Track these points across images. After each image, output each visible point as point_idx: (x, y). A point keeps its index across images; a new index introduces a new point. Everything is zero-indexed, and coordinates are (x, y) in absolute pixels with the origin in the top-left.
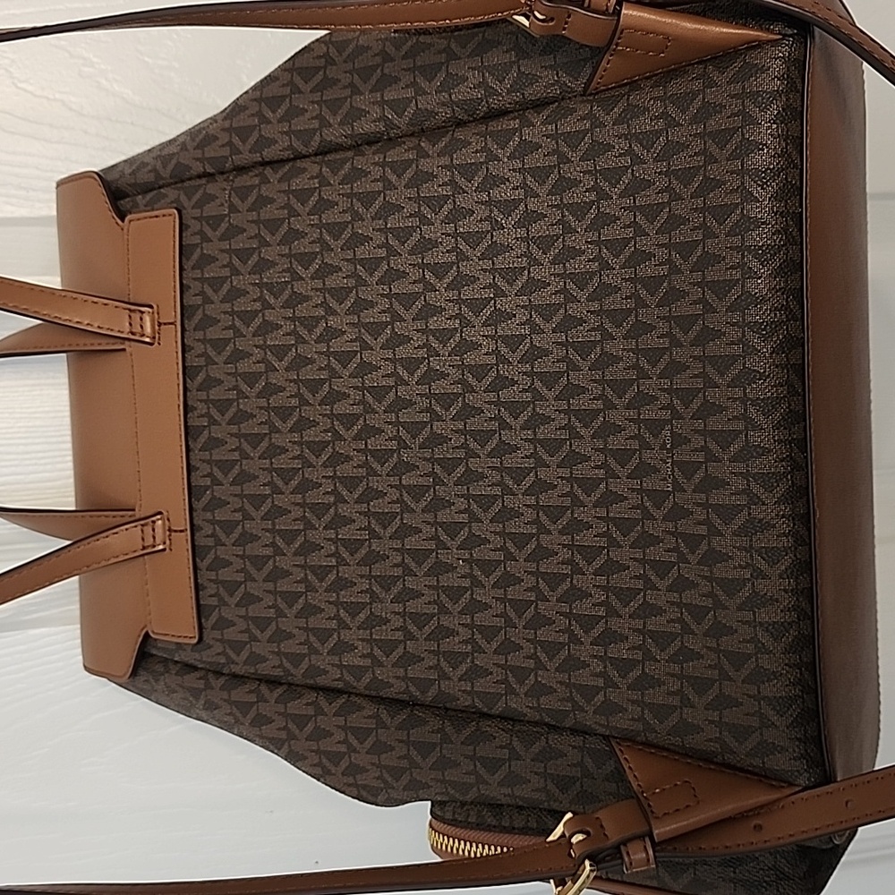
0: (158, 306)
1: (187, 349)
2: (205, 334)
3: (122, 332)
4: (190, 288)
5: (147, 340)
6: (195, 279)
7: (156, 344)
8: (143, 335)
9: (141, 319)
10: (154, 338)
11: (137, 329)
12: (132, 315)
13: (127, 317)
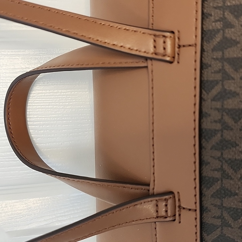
0: (179, 32)
1: (204, 67)
2: (223, 53)
3: (148, 53)
4: (211, 15)
5: (168, 59)
6: (216, 8)
7: (176, 62)
8: (164, 56)
9: (164, 42)
10: (174, 57)
11: (161, 50)
12: (157, 39)
13: (152, 40)
